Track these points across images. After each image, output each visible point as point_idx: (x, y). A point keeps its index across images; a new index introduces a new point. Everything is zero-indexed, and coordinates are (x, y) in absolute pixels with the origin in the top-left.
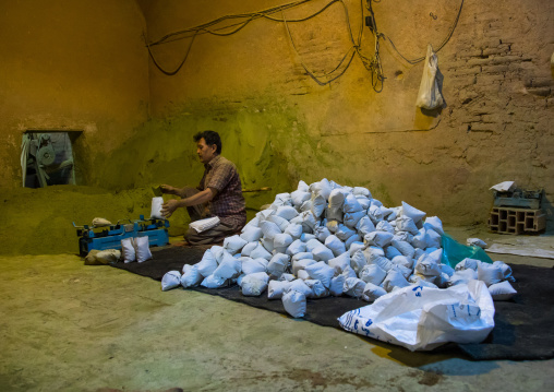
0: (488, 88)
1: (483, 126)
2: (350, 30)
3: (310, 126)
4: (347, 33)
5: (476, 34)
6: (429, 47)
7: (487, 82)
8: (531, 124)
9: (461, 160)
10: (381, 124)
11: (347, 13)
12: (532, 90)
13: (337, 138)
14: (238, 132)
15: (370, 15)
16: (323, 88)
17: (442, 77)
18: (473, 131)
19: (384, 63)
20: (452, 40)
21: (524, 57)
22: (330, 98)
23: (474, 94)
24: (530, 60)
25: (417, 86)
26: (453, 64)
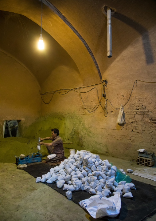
0: (138, 119)
1: (136, 131)
2: (98, 97)
3: (86, 124)
4: (97, 98)
5: (135, 102)
6: (121, 105)
7: (138, 117)
8: (151, 132)
9: (129, 140)
10: (106, 126)
11: (98, 92)
12: (151, 121)
13: (93, 129)
14: (65, 124)
15: (104, 93)
16: (90, 113)
17: (125, 114)
18: (133, 132)
19: (108, 108)
20: (128, 103)
21: (150, 111)
22: (92, 117)
23: (134, 121)
24: (151, 112)
25: (117, 116)
26: (128, 111)
